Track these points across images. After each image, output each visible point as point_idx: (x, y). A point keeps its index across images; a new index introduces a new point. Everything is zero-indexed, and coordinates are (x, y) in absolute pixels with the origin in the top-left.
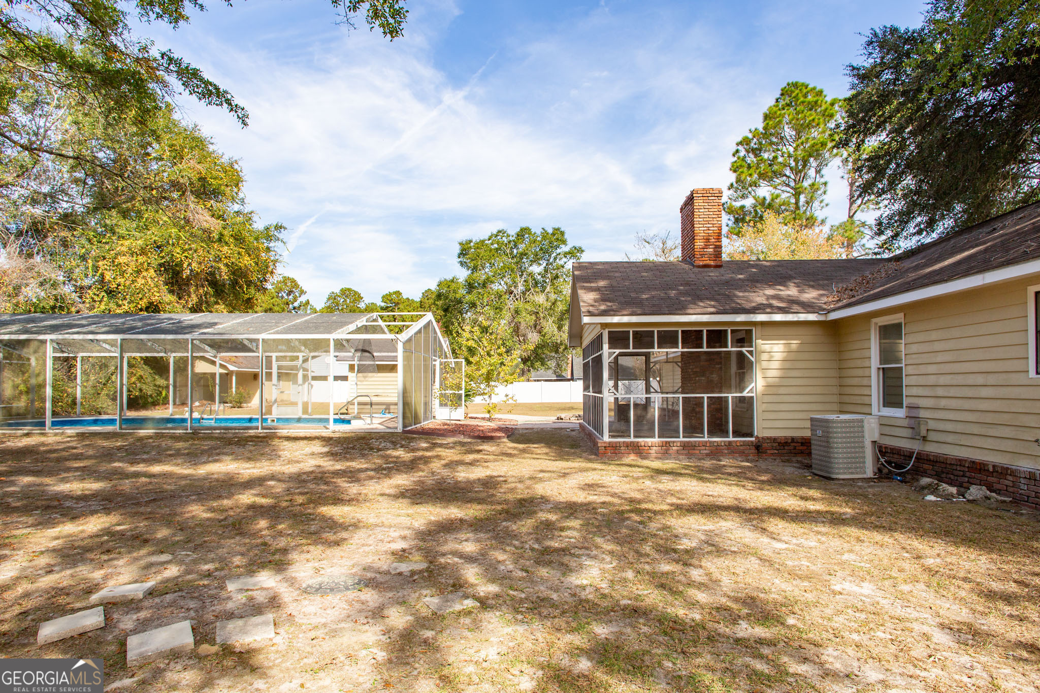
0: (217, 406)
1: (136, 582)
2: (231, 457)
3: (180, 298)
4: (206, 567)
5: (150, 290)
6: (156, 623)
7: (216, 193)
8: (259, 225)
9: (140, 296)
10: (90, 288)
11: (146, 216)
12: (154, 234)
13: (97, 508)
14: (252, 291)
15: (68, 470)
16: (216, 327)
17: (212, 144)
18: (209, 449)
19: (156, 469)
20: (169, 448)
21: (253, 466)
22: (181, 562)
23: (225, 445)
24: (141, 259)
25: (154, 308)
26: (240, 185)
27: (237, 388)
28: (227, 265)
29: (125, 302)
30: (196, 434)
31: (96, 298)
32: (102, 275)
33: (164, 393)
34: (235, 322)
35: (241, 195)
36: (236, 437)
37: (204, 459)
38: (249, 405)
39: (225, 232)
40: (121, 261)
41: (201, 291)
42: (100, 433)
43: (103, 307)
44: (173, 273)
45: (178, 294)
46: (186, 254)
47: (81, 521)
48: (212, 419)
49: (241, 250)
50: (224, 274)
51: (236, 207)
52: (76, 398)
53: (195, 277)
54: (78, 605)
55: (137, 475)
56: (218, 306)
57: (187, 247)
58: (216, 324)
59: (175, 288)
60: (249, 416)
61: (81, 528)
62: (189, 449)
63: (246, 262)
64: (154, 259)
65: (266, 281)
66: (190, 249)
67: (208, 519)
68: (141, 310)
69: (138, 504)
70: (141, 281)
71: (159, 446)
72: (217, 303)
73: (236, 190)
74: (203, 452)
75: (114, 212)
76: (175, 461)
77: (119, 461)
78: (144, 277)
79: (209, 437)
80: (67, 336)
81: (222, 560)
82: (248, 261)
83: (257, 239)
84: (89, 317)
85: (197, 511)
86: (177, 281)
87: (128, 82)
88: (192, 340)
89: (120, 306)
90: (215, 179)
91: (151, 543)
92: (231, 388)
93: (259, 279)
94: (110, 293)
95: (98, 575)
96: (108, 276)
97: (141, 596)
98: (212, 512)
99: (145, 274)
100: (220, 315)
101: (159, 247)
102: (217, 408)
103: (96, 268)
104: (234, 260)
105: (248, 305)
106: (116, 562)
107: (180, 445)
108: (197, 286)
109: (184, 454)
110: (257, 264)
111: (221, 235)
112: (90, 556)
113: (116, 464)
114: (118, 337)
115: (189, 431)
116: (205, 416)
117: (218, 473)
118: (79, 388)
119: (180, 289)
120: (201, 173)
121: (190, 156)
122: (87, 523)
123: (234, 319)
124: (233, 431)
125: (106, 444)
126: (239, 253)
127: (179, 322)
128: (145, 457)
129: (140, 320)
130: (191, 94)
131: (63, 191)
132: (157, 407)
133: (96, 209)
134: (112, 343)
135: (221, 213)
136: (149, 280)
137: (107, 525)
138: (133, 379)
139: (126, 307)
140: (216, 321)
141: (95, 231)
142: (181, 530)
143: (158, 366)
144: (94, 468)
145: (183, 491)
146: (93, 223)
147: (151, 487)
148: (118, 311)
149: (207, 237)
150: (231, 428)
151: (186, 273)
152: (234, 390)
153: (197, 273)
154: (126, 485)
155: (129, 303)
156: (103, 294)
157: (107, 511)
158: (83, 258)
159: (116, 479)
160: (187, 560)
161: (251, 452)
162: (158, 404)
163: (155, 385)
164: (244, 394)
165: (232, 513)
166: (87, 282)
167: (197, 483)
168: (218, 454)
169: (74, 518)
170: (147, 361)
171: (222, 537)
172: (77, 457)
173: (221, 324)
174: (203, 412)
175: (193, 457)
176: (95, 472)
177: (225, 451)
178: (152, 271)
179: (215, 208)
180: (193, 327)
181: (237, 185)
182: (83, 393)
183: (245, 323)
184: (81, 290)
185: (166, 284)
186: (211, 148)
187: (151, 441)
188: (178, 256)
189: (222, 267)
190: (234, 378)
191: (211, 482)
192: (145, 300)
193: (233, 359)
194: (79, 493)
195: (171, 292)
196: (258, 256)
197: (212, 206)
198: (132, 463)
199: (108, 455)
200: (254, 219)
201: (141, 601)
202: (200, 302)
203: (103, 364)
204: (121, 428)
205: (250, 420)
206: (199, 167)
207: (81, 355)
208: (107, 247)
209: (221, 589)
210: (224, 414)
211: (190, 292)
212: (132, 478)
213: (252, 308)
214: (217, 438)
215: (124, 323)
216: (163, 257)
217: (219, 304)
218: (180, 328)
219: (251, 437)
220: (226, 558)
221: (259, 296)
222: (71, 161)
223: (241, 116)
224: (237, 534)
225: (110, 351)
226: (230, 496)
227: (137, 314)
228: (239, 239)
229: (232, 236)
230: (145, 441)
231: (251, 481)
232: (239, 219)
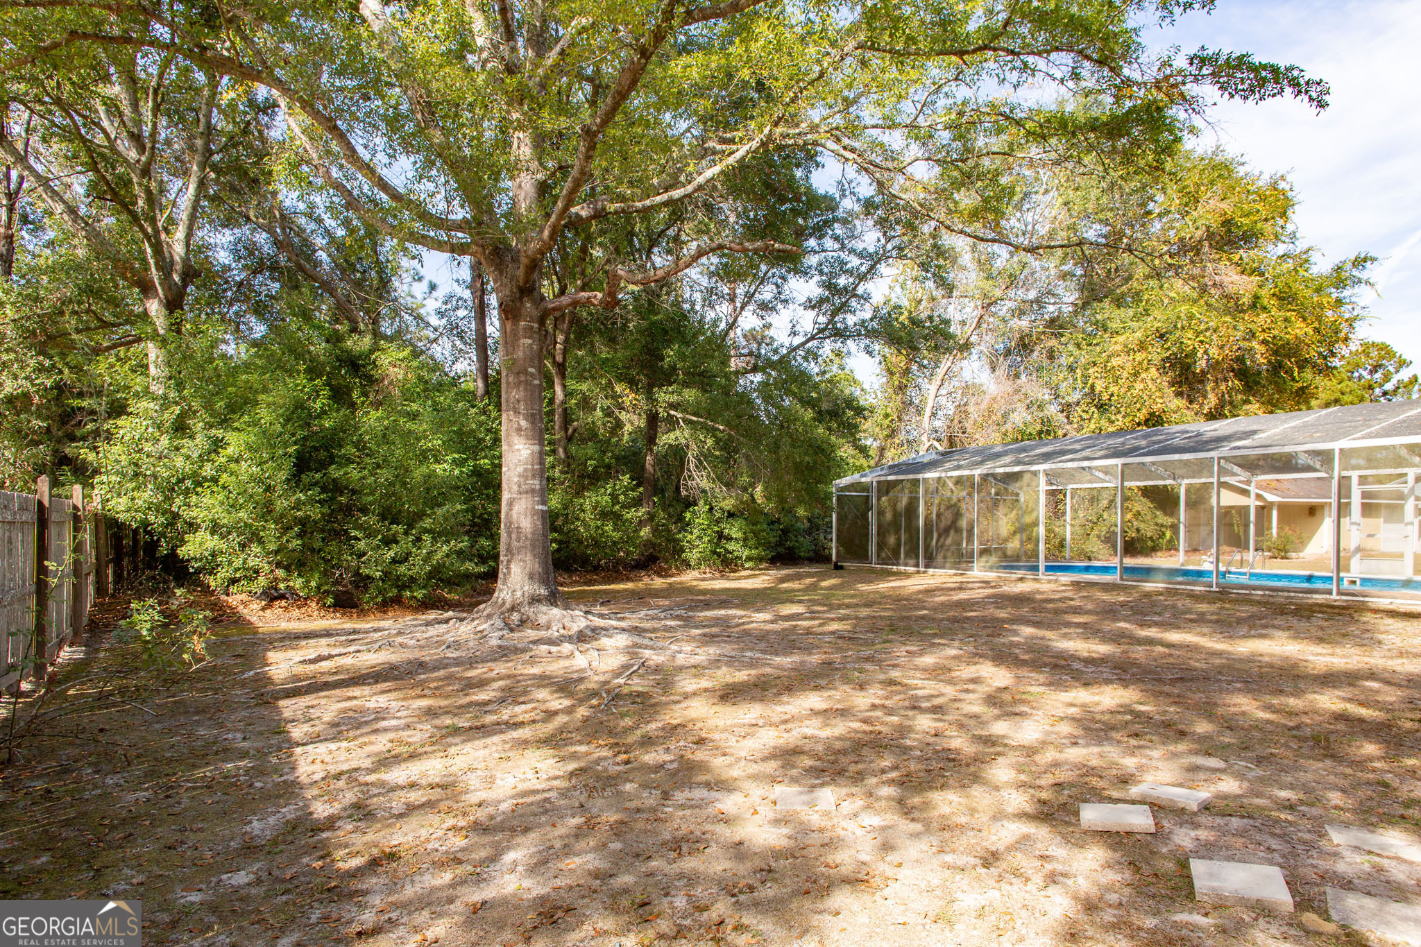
0: (1250, 555)
1: (1181, 785)
2: (1286, 634)
3: (1191, 402)
4: (1284, 794)
5: (1150, 397)
6: (1224, 852)
7: (1249, 238)
8: (1321, 266)
9: (1138, 406)
10: (1078, 404)
11: (1146, 297)
12: (1157, 319)
13: (1110, 676)
14: (1308, 374)
15: (1068, 624)
16: (1256, 437)
17: (1243, 164)
18: (1250, 617)
19: (1174, 636)
20: (1189, 611)
21: (1330, 651)
22: (1240, 776)
23: (1274, 613)
24: (1139, 357)
25: (1155, 420)
26: (1289, 213)
27: (1280, 528)
28: (1264, 342)
29: (1119, 417)
30: (1223, 594)
31: (1085, 416)
32: (1093, 387)
33: (1168, 534)
34: (1286, 426)
35: (1290, 227)
36: (1291, 603)
37: (1244, 631)
38: (1301, 555)
39: (1264, 293)
40: (1114, 364)
41: (1223, 387)
42: (1097, 584)
43: (1092, 426)
44: (1182, 368)
45: (1189, 396)
46: (1201, 338)
47: (1095, 689)
48: (1244, 574)
49: (1288, 314)
50: (1260, 356)
51: (1281, 249)
52: (1064, 540)
53: (1214, 369)
54: (1115, 794)
55: (1150, 642)
56: (1248, 407)
57: (1202, 327)
58: (1254, 432)
59: (1184, 388)
60: (1307, 573)
61: (1097, 698)
62: (1218, 614)
63: (1298, 331)
64: (1156, 353)
65: (1333, 354)
66: (1207, 329)
67: (1268, 722)
68: (1139, 424)
69: (1160, 680)
70: (1139, 386)
71: (1174, 606)
72: (1247, 402)
73: (1281, 222)
74: (1240, 621)
75: (1106, 303)
76: (1199, 630)
77: (1125, 621)
78: (1143, 380)
79: (1247, 600)
80: (1060, 465)
81: (1307, 790)
82: (1301, 328)
83: (1318, 290)
84: (1082, 440)
85: (1245, 705)
86: (1187, 379)
87: (1139, 121)
88: (1219, 458)
89: (1113, 422)
90: (1247, 215)
91: (1189, 737)
92: (1270, 528)
93: (1320, 354)
94: (1102, 407)
95: (1130, 763)
96: (1099, 386)
97: (1195, 809)
98: (1273, 712)
99: (1144, 375)
100: (1254, 418)
101: (1162, 336)
102: (1251, 559)
103: (1086, 377)
104: (1276, 332)
105: (1302, 398)
106: (1148, 752)
107: (1203, 607)
108: (1216, 381)
109: (1210, 621)
110: (1317, 330)
111: (1256, 297)
112: (1114, 734)
113: (1122, 625)
114: (1118, 462)
115: (1214, 589)
116: (1233, 569)
117: (1271, 655)
118: (1068, 528)
119: (1192, 389)
120: (1226, 213)
121: (1209, 194)
122: (1102, 693)
123: (1285, 422)
124: (1286, 594)
125: (1106, 597)
126: (1286, 320)
127: (1197, 436)
128: (1156, 618)
129: (1144, 437)
130: (1232, 96)
131: (1049, 293)
132: (1159, 554)
133: (1086, 305)
134: (1106, 470)
135: (1256, 265)
136: (1149, 383)
137: (1127, 701)
138: (1129, 516)
139: (1120, 423)
140: (1255, 427)
141: (1084, 331)
142: (1230, 728)
143: (1163, 499)
144: (1097, 627)
145: (1220, 673)
146: (1081, 324)
147: (1172, 660)
148: (1110, 429)
149: (1234, 307)
150: (1282, 589)
151: (1201, 364)
152: (1274, 531)
153: (1217, 362)
154: (1139, 653)
155: (1124, 417)
156: (1093, 409)
157: (1125, 683)
158: (1071, 369)
159: (1125, 643)
160: (1251, 775)
161: (1322, 628)
162: (1161, 549)
163: (1157, 524)
164: (1293, 538)
165: (1308, 721)
166: (1076, 396)
167: (1238, 666)
168: (1266, 627)
169: (1086, 684)
170: (1146, 492)
171: (1298, 753)
172: (1076, 611)
173: (1263, 431)
174: (1230, 564)
175: (1226, 626)
176: (1098, 630)
177: (1276, 622)
178: (1153, 370)
179: (1246, 260)
180: (1219, 440)
181: (1283, 215)
182: (1072, 533)
183: (1305, 425)
184: (1067, 408)
185: (1172, 384)
186: (1242, 171)
187: (1161, 598)
188: (1189, 342)
189: (1257, 346)
190: (1275, 513)
191: (1260, 667)
192: (1144, 411)
193: (1274, 484)
194: (1086, 654)
195: (1179, 394)
196: (1319, 319)
197: (1241, 259)
198: (1142, 625)
199: (1110, 612)
200: (1312, 260)
201: (1195, 814)
202: (1222, 404)
203: (1094, 497)
204: (1122, 579)
205: (1309, 578)
206: (1223, 205)
207: (1070, 487)
208: (1098, 349)
209: (1320, 836)
210: (1263, 567)
211: (1206, 391)
212: (1144, 644)
213: (1307, 402)
214: (1259, 603)
215: (1123, 444)
216: (1168, 349)
217: (1250, 403)
218: (1200, 444)
219: (1321, 605)
220: (1314, 790)
221: (1321, 381)
222: (1059, 252)
223: (1314, 95)
224: (1326, 756)
225: (1103, 481)
226: (1298, 693)
227: (1133, 431)
228: (1285, 298)
229: (1274, 295)
230: (1155, 598)
231: (1331, 675)
232: (1290, 265)
